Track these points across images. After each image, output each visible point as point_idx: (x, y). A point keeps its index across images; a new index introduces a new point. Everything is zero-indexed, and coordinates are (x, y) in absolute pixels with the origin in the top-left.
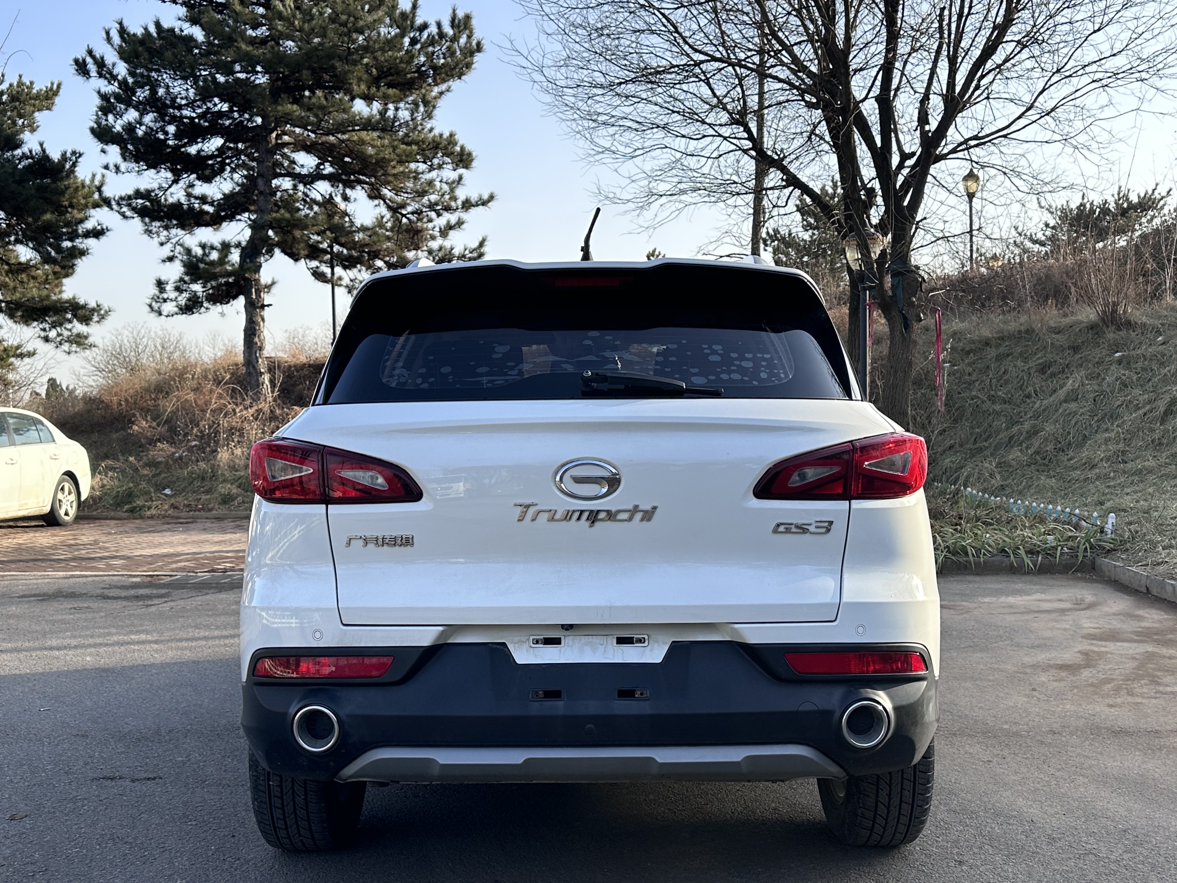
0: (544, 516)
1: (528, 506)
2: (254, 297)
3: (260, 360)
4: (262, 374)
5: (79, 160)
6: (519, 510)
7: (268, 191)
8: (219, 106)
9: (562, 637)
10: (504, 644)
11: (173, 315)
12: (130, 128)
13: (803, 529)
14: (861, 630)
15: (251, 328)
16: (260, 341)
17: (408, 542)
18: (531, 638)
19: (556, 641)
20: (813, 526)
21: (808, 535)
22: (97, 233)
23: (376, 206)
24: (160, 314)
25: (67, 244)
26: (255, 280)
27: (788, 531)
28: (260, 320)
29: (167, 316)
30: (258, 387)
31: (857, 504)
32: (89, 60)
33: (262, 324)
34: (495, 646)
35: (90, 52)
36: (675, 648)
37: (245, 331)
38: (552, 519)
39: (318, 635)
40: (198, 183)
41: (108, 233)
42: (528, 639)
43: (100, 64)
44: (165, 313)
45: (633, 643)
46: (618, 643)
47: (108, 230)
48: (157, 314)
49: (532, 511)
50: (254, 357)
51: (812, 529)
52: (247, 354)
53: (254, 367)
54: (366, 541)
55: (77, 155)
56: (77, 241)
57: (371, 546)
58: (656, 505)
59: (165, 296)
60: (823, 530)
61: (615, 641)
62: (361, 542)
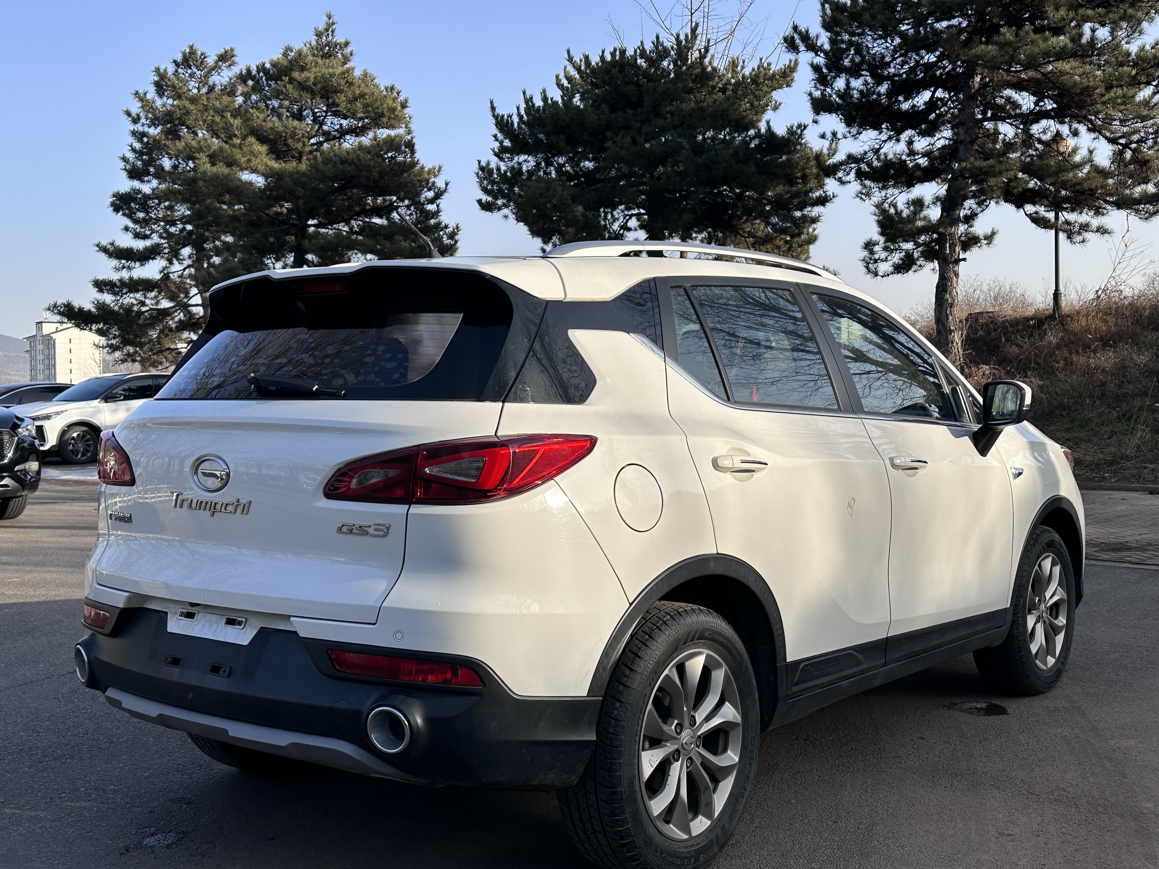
0: (186, 503)
1: (179, 493)
2: (948, 252)
3: (950, 318)
4: (951, 331)
5: (805, 132)
6: (174, 495)
7: (968, 140)
8: (927, 57)
9: (196, 613)
10: (165, 612)
11: (888, 275)
12: (846, 94)
13: (363, 531)
14: (399, 635)
15: (943, 284)
16: (952, 297)
17: (129, 519)
18: (180, 610)
19: (192, 616)
20: (372, 528)
21: (367, 538)
22: (823, 201)
23: (1094, 139)
24: (876, 274)
25: (798, 214)
26: (950, 234)
27: (351, 532)
28: (952, 275)
29: (883, 277)
30: (948, 344)
31: (417, 509)
32: (796, 36)
33: (955, 279)
35: (795, 28)
36: (263, 634)
37: (938, 287)
38: (190, 507)
40: (917, 138)
41: (834, 200)
42: (179, 612)
43: (805, 37)
44: (880, 274)
45: (234, 625)
46: (228, 623)
47: (834, 197)
48: (873, 275)
49: (181, 497)
50: (944, 314)
51: (371, 531)
52: (937, 312)
53: (943, 325)
54: (116, 516)
55: (803, 127)
56: (806, 210)
57: (118, 520)
58: (251, 499)
59: (876, 256)
60: (381, 533)
61: (224, 621)
62: (114, 517)
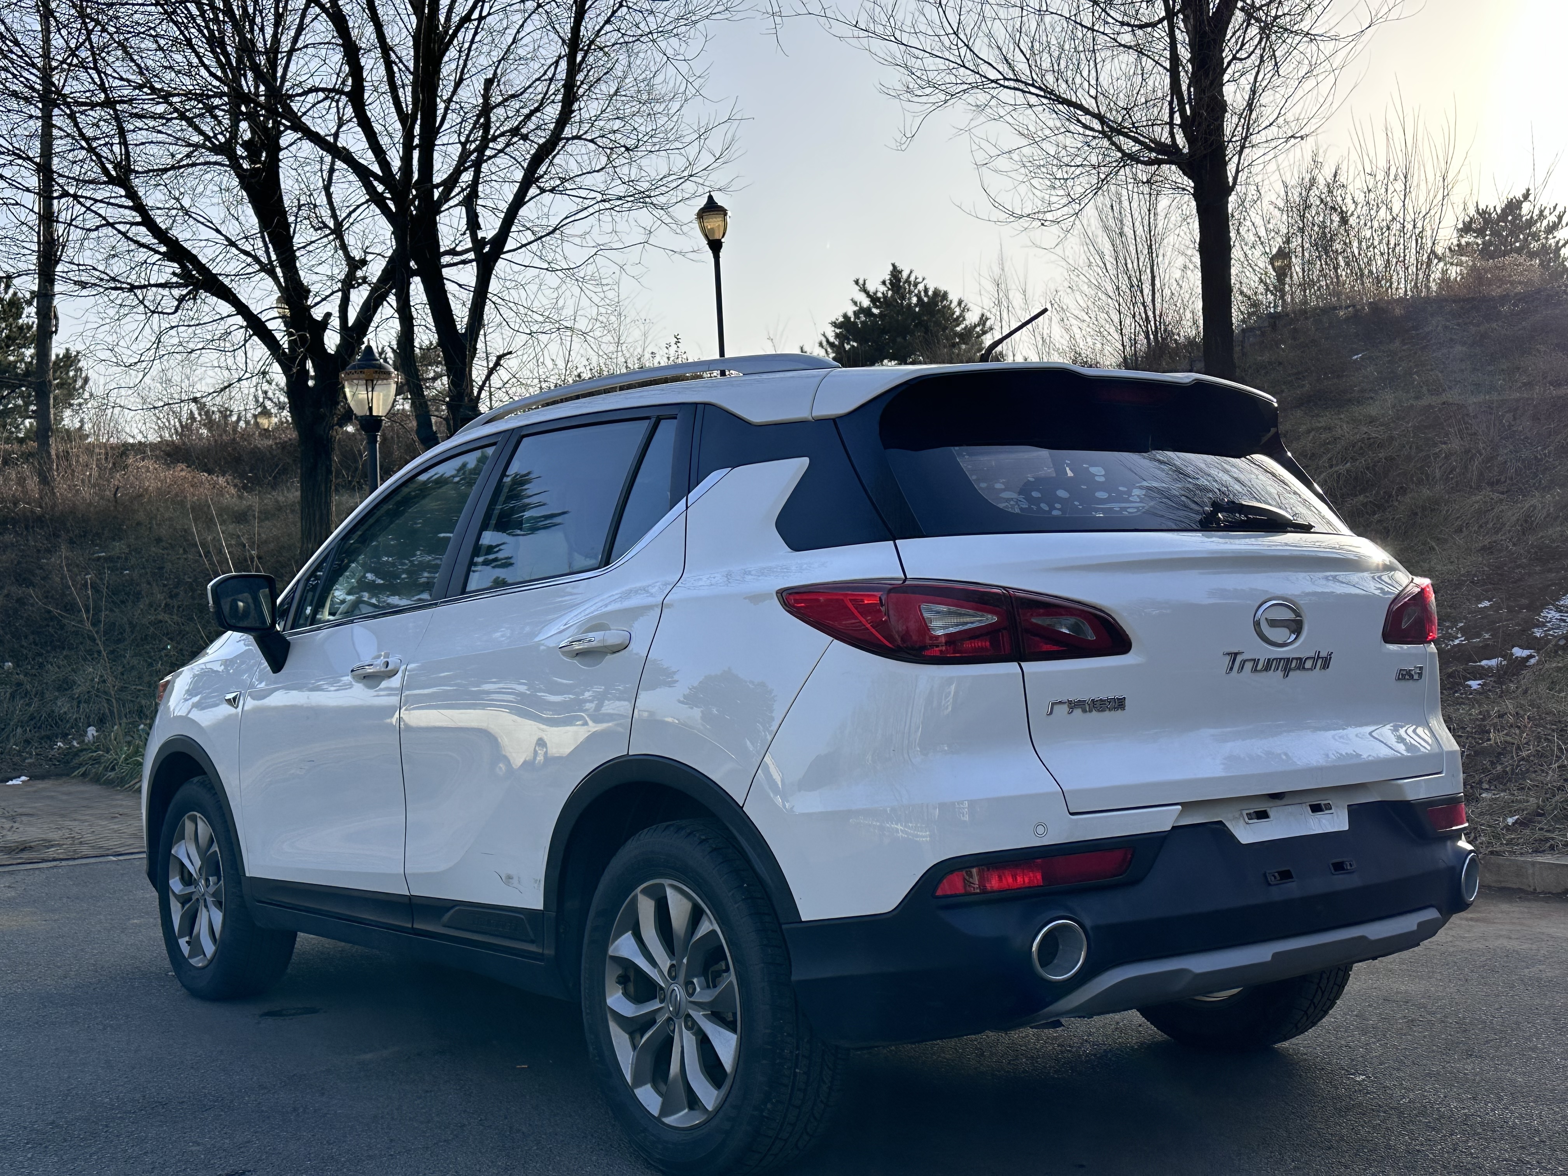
0: (1249, 666)
1: (1236, 654)
6: (1228, 658)
9: (1268, 810)
10: (1221, 822)
13: (1410, 675)
17: (1119, 704)
18: (1245, 813)
19: (1262, 815)
27: (1403, 678)
34: (1214, 826)
38: (1255, 670)
39: (1041, 830)
42: (1242, 815)
45: (1322, 811)
46: (1313, 811)
49: (1239, 659)
54: (1073, 705)
57: (1078, 712)
58: (1330, 650)
60: (1418, 676)
61: (1308, 809)
62: (1065, 708)
